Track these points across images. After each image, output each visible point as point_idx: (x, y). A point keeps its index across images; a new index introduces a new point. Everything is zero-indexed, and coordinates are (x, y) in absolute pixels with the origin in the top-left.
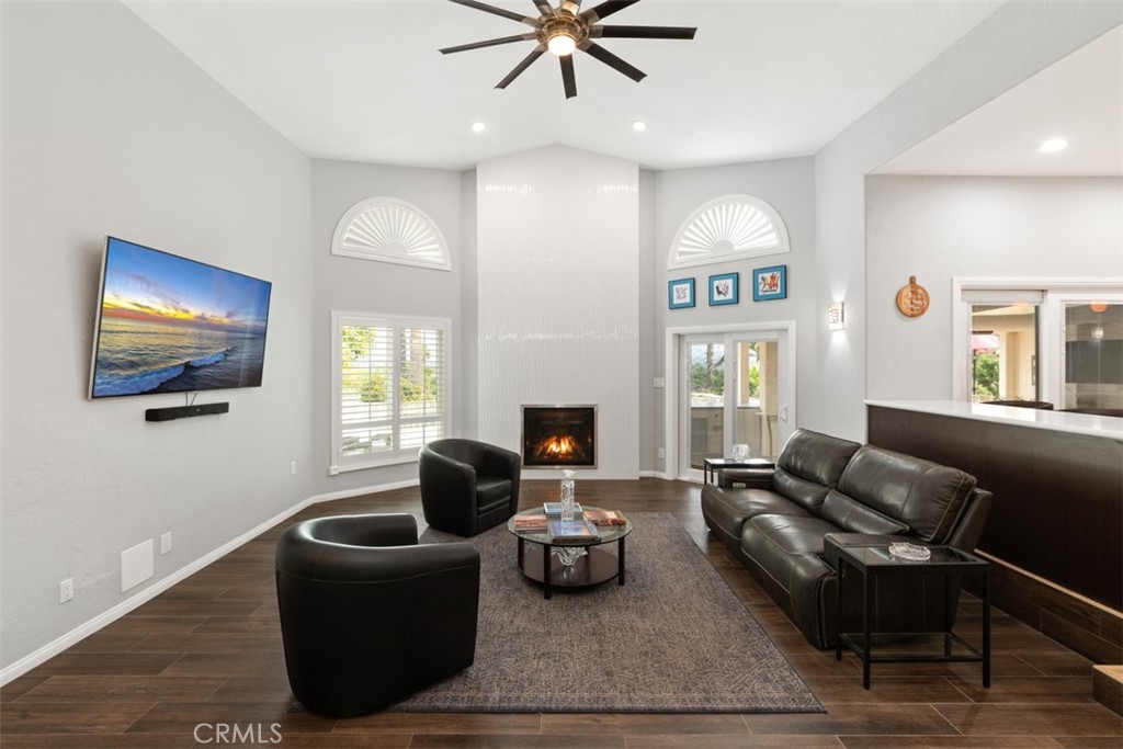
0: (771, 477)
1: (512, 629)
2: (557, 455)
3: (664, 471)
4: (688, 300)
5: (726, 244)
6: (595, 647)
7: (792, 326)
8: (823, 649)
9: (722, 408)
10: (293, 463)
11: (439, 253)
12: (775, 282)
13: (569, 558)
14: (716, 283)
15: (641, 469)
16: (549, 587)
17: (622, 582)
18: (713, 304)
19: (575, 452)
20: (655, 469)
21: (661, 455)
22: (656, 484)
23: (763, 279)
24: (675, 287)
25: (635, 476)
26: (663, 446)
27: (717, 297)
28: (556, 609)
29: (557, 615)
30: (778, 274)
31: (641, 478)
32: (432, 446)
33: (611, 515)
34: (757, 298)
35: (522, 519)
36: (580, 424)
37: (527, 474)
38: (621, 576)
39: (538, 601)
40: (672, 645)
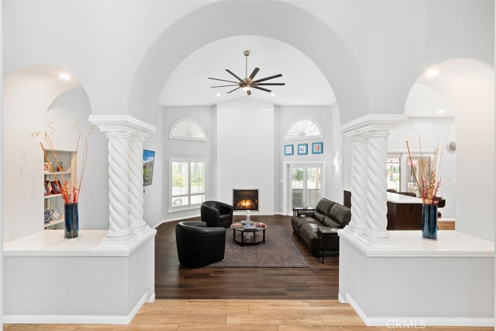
0: (314, 213)
1: (233, 253)
2: (245, 207)
3: (282, 212)
4: (291, 152)
5: (303, 134)
6: (255, 256)
7: (324, 163)
8: (315, 257)
9: (302, 189)
10: (158, 209)
11: (204, 135)
12: (319, 148)
13: (248, 236)
14: (300, 147)
15: (275, 212)
16: (243, 243)
17: (264, 243)
18: (299, 154)
19: (251, 206)
20: (280, 212)
21: (282, 207)
22: (281, 217)
23: (315, 146)
24: (286, 147)
25: (272, 214)
26: (282, 203)
27: (300, 152)
28: (245, 249)
29: (245, 250)
30: (320, 145)
31: (275, 215)
32: (204, 203)
33: (261, 224)
34: (313, 153)
35: (235, 225)
36: (253, 195)
37: (236, 213)
38: (264, 242)
39: (240, 247)
40: (276, 256)
